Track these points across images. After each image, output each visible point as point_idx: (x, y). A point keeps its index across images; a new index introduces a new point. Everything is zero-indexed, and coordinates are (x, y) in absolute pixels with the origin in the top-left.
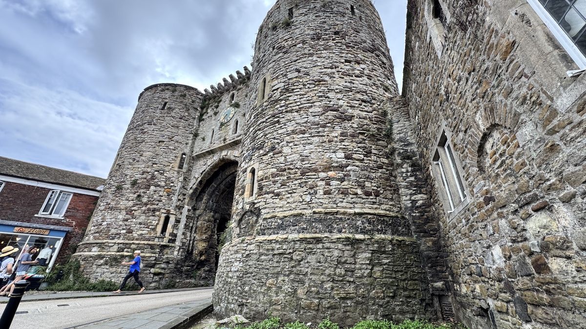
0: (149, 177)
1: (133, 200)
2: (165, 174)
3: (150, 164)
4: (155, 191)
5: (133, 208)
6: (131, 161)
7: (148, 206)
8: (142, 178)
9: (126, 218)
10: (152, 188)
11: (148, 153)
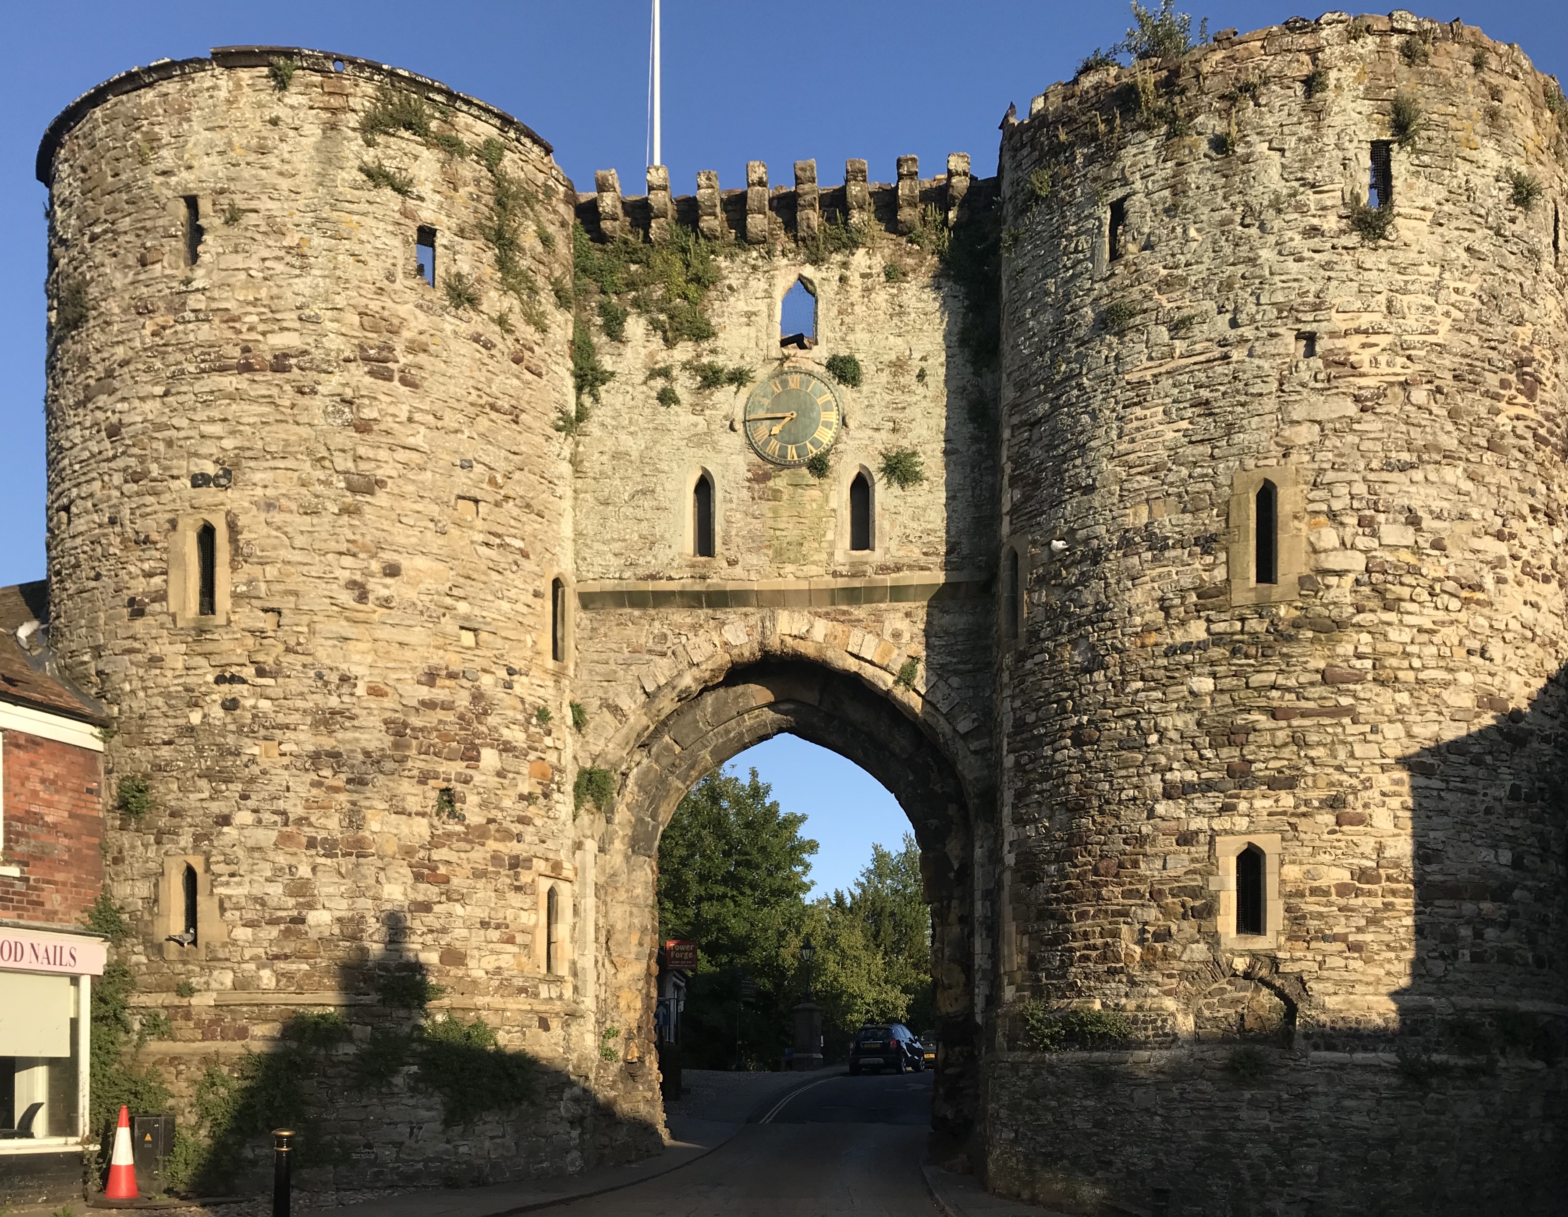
0: (463, 700)
1: (423, 815)
2: (518, 689)
3: (449, 625)
4: (501, 774)
5: (436, 855)
6: (347, 598)
7: (492, 845)
8: (429, 705)
9: (420, 898)
10: (489, 757)
11: (420, 562)
